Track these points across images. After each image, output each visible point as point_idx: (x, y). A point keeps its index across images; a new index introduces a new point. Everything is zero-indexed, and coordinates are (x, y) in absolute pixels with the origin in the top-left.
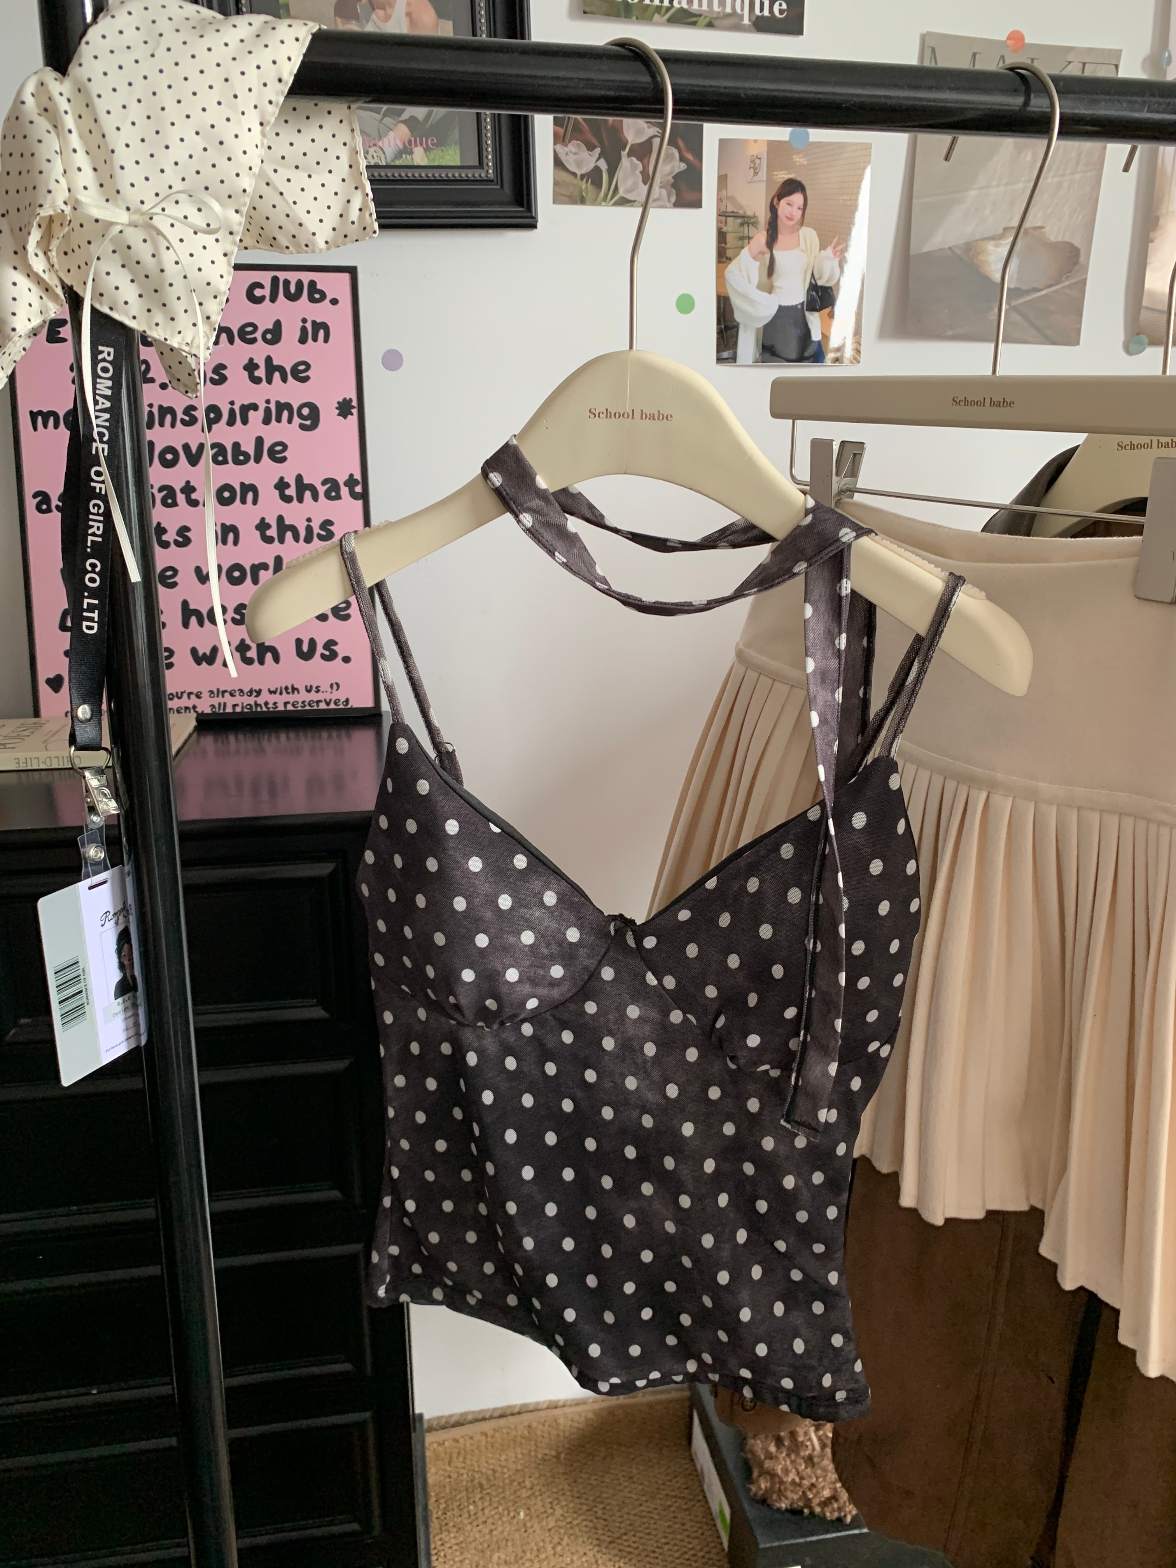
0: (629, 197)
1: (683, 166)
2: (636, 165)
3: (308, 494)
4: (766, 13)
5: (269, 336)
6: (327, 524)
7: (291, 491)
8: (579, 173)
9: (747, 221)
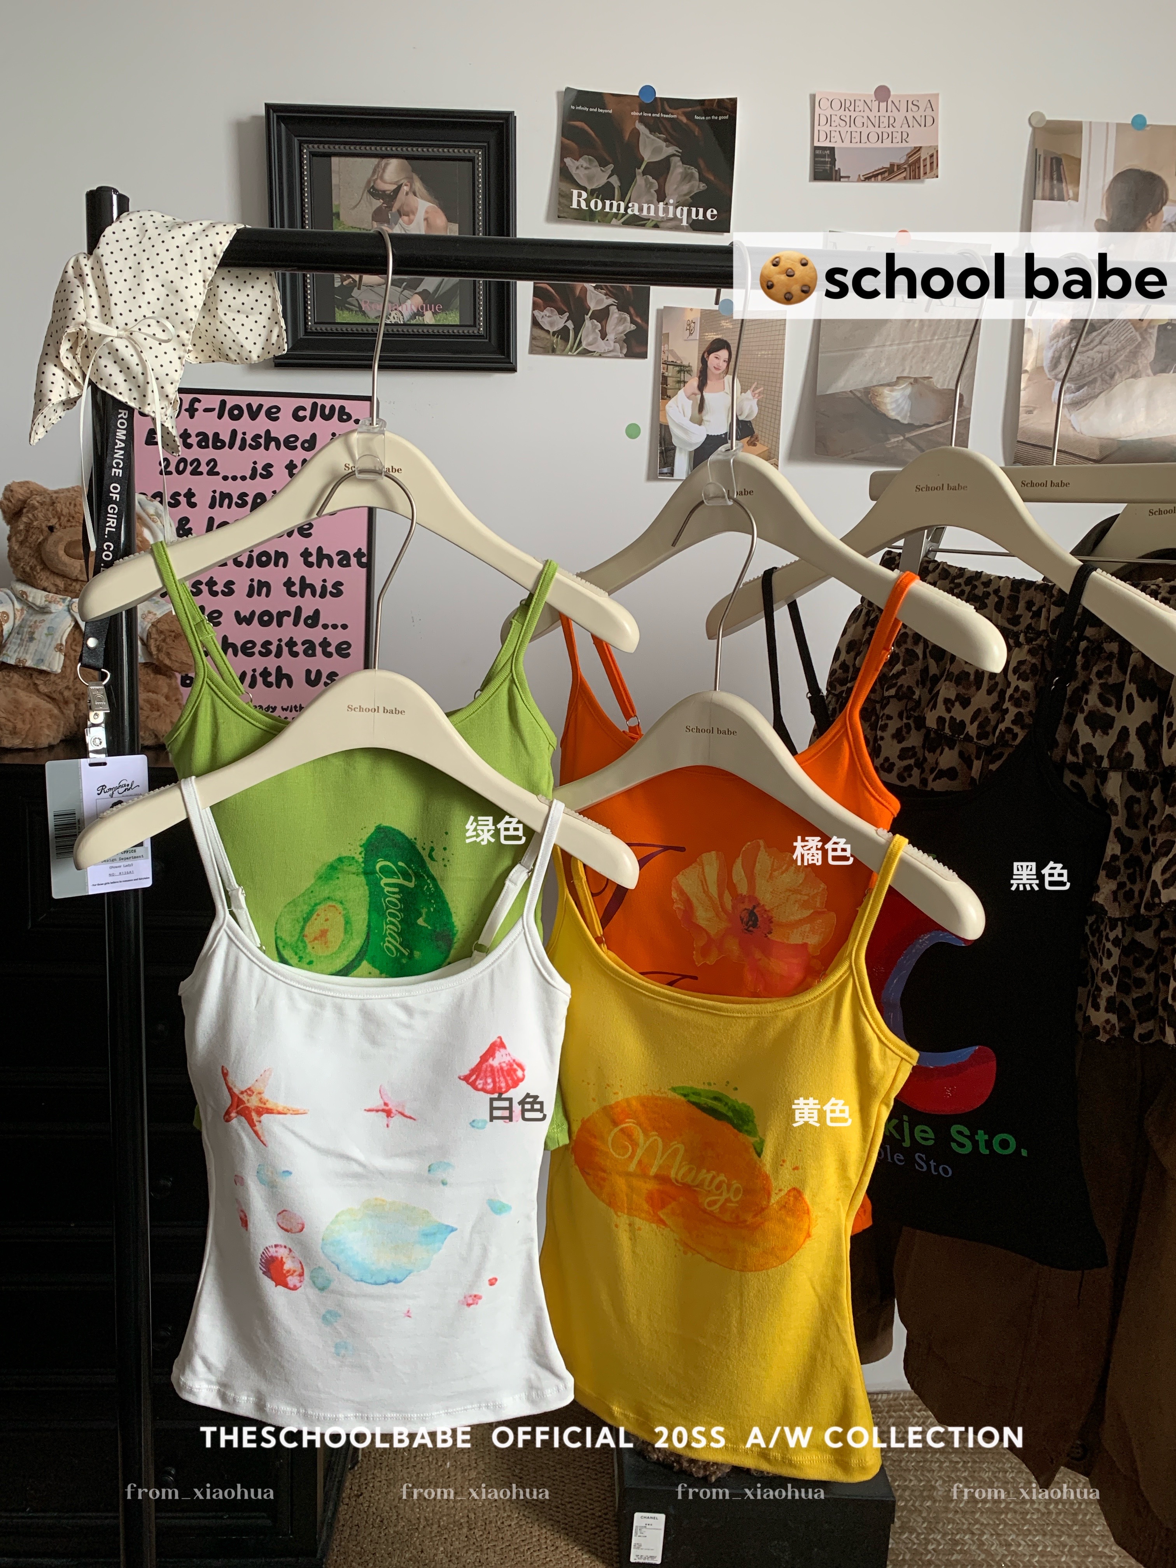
0: (590, 348)
1: (633, 327)
2: (596, 326)
3: (325, 561)
4: (701, 217)
5: (306, 445)
6: (337, 585)
7: (313, 559)
8: (551, 331)
9: (683, 369)
